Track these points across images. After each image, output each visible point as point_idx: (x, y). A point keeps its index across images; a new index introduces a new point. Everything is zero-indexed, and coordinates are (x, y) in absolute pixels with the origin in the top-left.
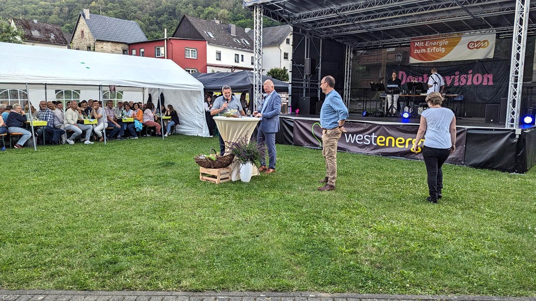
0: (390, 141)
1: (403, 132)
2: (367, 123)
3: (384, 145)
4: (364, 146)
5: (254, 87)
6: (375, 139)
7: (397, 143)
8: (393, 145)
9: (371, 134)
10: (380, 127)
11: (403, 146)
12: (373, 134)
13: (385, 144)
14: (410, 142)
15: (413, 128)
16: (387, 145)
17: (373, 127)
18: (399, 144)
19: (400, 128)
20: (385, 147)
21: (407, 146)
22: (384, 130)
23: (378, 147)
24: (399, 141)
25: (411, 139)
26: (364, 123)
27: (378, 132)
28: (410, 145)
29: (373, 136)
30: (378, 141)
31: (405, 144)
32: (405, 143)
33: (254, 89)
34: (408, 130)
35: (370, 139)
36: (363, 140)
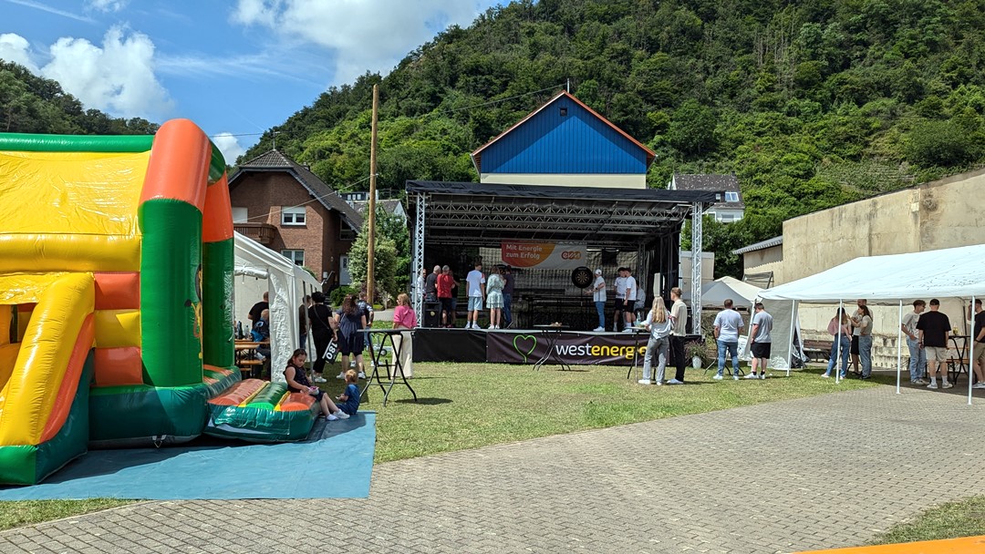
9: (585, 345)
10: (594, 338)
12: (588, 344)
14: (624, 352)
17: (585, 338)
20: (600, 356)
23: (593, 357)
27: (592, 343)
29: (588, 347)
30: (593, 351)
35: (585, 349)
36: (578, 351)
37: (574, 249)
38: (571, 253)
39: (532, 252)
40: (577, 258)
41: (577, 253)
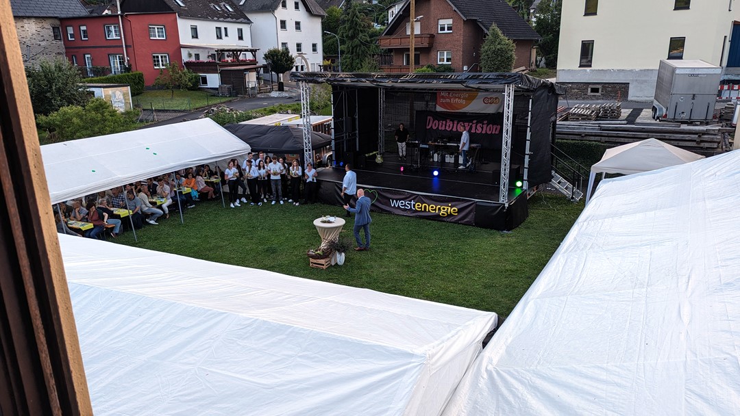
0: (425, 207)
1: (434, 201)
2: (407, 192)
4: (405, 210)
6: (414, 205)
8: (427, 210)
9: (410, 201)
10: (417, 196)
11: (434, 212)
12: (413, 201)
14: (439, 209)
15: (442, 198)
16: (423, 210)
17: (412, 196)
18: (431, 209)
19: (431, 197)
20: (421, 211)
21: (437, 211)
22: (420, 198)
23: (416, 211)
25: (440, 206)
27: (416, 200)
28: (440, 211)
29: (412, 203)
30: (416, 206)
31: (435, 210)
34: (438, 199)
35: (410, 204)
36: (405, 205)
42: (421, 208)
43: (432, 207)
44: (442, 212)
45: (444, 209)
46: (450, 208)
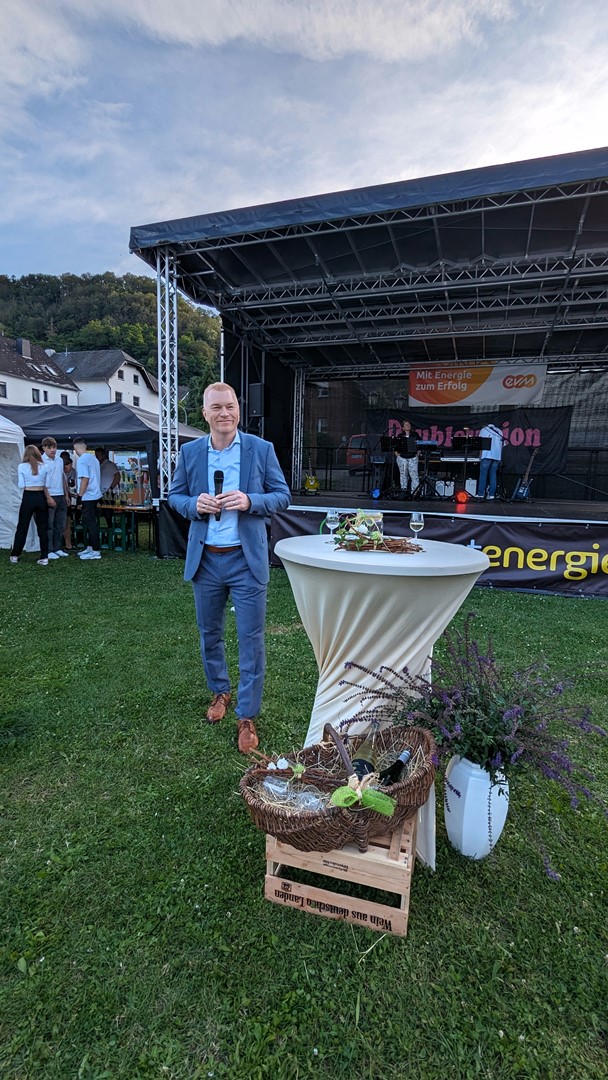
0: (514, 557)
1: (541, 538)
2: (456, 518)
3: (498, 564)
5: (161, 438)
7: (530, 559)
8: (520, 565)
9: (466, 542)
10: (488, 528)
11: (544, 568)
12: (473, 541)
13: (502, 563)
14: (561, 560)
15: (571, 529)
16: (506, 564)
17: (470, 529)
18: (534, 563)
19: (536, 529)
20: (501, 568)
21: (553, 567)
22: (500, 532)
24: (535, 556)
25: (562, 553)
26: (450, 518)
27: (484, 538)
28: (562, 566)
29: (472, 546)
31: (547, 562)
32: (549, 560)
33: (161, 441)
34: (556, 533)
37: (525, 371)
38: (518, 377)
39: (455, 380)
40: (529, 386)
41: (529, 377)
42: (501, 559)
43: (540, 556)
44: (570, 568)
45: (576, 558)
46: (595, 557)
